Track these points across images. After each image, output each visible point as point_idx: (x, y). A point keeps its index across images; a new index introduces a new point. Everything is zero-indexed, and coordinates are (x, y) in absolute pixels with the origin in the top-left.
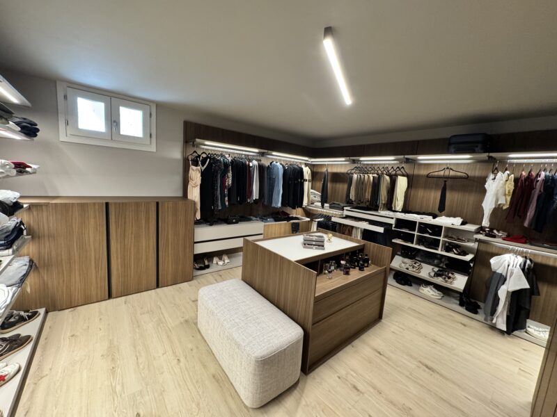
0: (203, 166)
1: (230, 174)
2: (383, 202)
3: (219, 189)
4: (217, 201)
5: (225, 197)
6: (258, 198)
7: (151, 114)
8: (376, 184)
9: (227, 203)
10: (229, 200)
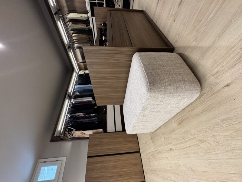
0: (73, 130)
1: (77, 114)
2: (85, 26)
3: (85, 120)
4: (92, 120)
5: (90, 116)
6: (91, 98)
7: (44, 162)
8: (78, 31)
9: (94, 115)
10: (93, 114)
